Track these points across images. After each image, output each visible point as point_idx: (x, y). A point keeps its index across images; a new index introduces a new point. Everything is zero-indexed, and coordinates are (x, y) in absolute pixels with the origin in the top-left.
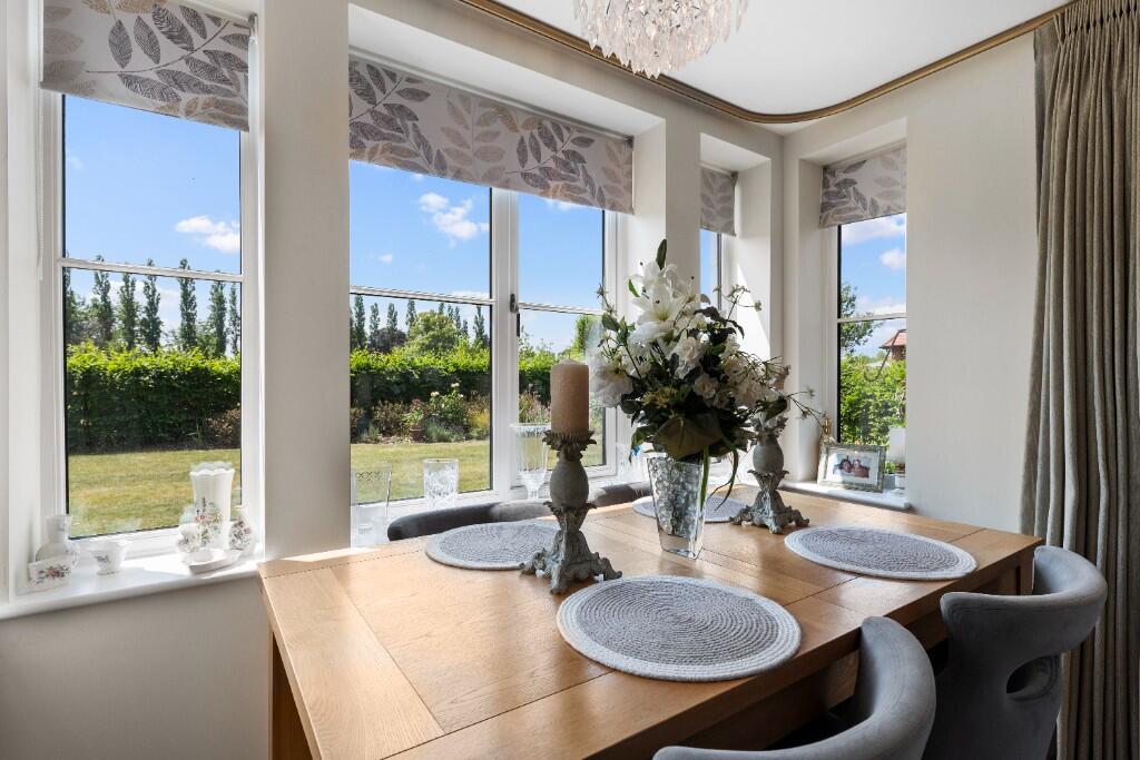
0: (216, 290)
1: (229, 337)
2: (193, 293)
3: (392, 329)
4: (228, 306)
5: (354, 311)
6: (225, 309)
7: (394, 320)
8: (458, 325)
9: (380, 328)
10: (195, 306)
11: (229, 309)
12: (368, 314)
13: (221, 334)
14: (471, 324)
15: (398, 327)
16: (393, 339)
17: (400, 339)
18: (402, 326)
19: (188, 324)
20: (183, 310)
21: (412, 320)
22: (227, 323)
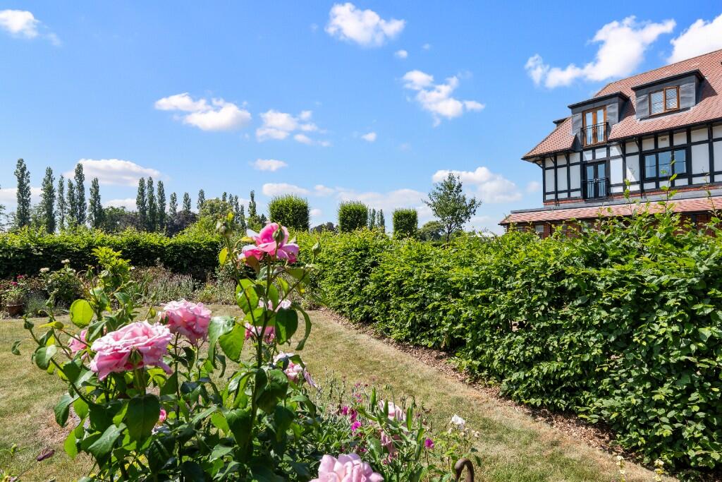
0: (47, 183)
1: (57, 218)
2: (28, 185)
3: (187, 212)
4: (56, 194)
5: (157, 198)
6: (55, 197)
7: (189, 206)
8: (237, 209)
9: (177, 211)
10: (29, 194)
11: (57, 196)
12: (168, 201)
13: (50, 216)
14: (246, 208)
15: (192, 210)
16: (187, 219)
17: (193, 218)
18: (195, 209)
19: (24, 208)
20: (19, 197)
21: (201, 205)
22: (56, 208)
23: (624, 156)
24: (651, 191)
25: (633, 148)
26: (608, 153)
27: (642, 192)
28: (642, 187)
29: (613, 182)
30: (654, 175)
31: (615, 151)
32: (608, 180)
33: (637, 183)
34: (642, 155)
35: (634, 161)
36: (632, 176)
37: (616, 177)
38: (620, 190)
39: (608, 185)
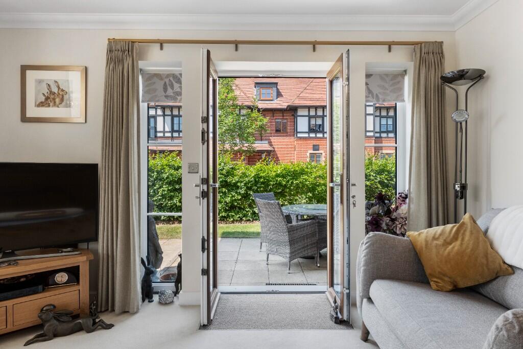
23: (164, 115)
24: (176, 137)
25: (168, 112)
26: (156, 112)
27: (172, 137)
28: (172, 134)
29: (158, 130)
30: (178, 129)
31: (160, 112)
32: (156, 128)
33: (170, 132)
34: (173, 117)
35: (168, 119)
36: (168, 129)
37: (160, 127)
38: (161, 135)
39: (156, 132)
